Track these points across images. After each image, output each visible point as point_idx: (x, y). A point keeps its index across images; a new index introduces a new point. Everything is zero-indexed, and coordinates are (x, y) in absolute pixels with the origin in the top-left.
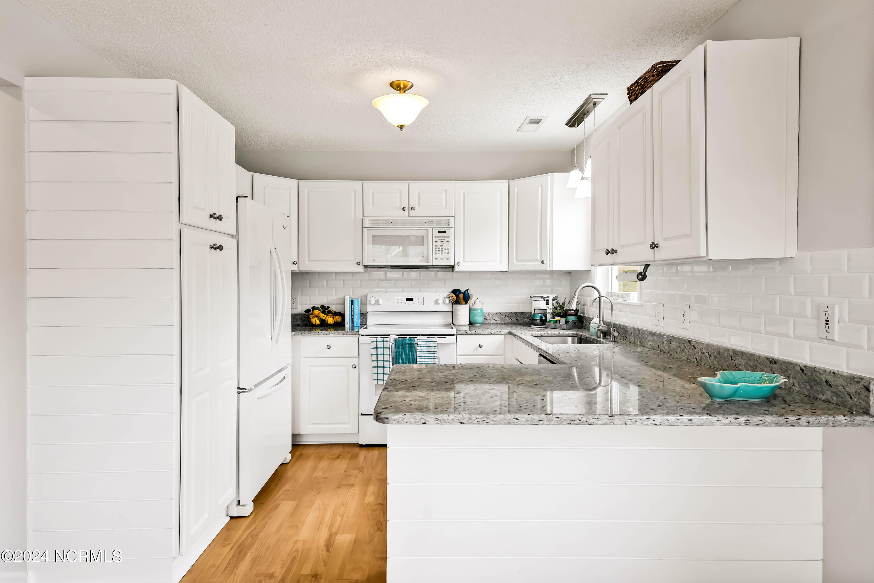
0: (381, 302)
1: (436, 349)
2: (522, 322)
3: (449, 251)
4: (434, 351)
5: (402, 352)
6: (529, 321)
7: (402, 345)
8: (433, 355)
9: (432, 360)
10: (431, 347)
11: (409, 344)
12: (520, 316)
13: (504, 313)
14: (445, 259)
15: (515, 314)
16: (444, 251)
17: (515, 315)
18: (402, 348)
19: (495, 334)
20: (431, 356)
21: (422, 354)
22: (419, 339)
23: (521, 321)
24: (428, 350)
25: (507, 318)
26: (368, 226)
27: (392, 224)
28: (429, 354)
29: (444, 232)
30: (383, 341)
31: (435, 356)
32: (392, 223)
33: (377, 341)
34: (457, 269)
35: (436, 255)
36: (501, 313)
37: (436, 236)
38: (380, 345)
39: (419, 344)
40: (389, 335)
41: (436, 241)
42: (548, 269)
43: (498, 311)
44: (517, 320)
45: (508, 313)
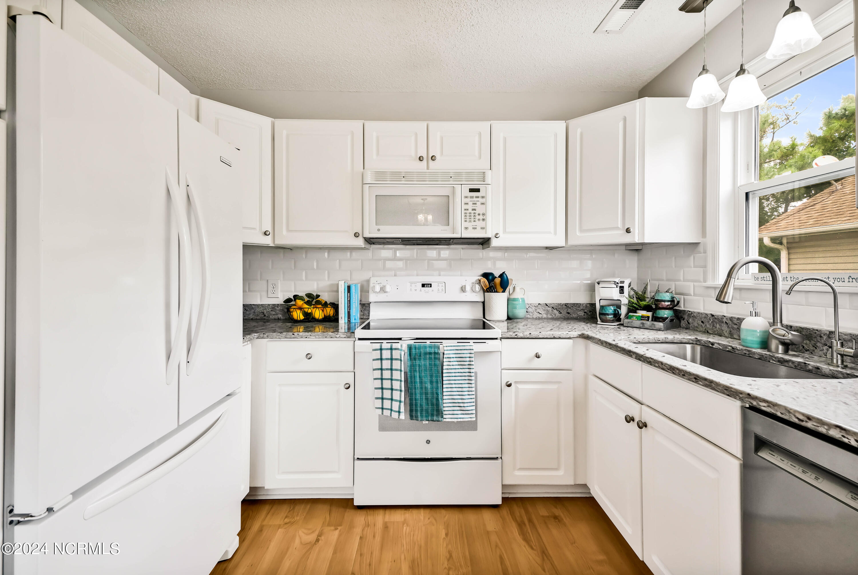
0: (388, 289)
1: (473, 361)
2: (575, 316)
3: (485, 217)
4: (469, 365)
5: (419, 366)
6: (584, 315)
7: (420, 356)
8: (468, 370)
9: (467, 378)
10: (465, 357)
11: (430, 353)
12: (572, 308)
13: (550, 304)
14: (478, 228)
15: (566, 305)
16: (477, 217)
17: (565, 307)
18: (420, 359)
19: (560, 338)
20: (464, 372)
21: (451, 369)
22: (446, 346)
23: (573, 315)
24: (460, 363)
25: (555, 311)
26: (370, 181)
27: (403, 179)
28: (461, 369)
29: (478, 190)
30: (391, 349)
31: (471, 372)
32: (404, 177)
33: (381, 349)
34: (494, 243)
35: (466, 222)
36: (548, 304)
37: (466, 195)
38: (386, 354)
39: (447, 354)
40: (400, 339)
41: (466, 202)
42: (637, 240)
43: (543, 302)
44: (568, 313)
45: (556, 304)
